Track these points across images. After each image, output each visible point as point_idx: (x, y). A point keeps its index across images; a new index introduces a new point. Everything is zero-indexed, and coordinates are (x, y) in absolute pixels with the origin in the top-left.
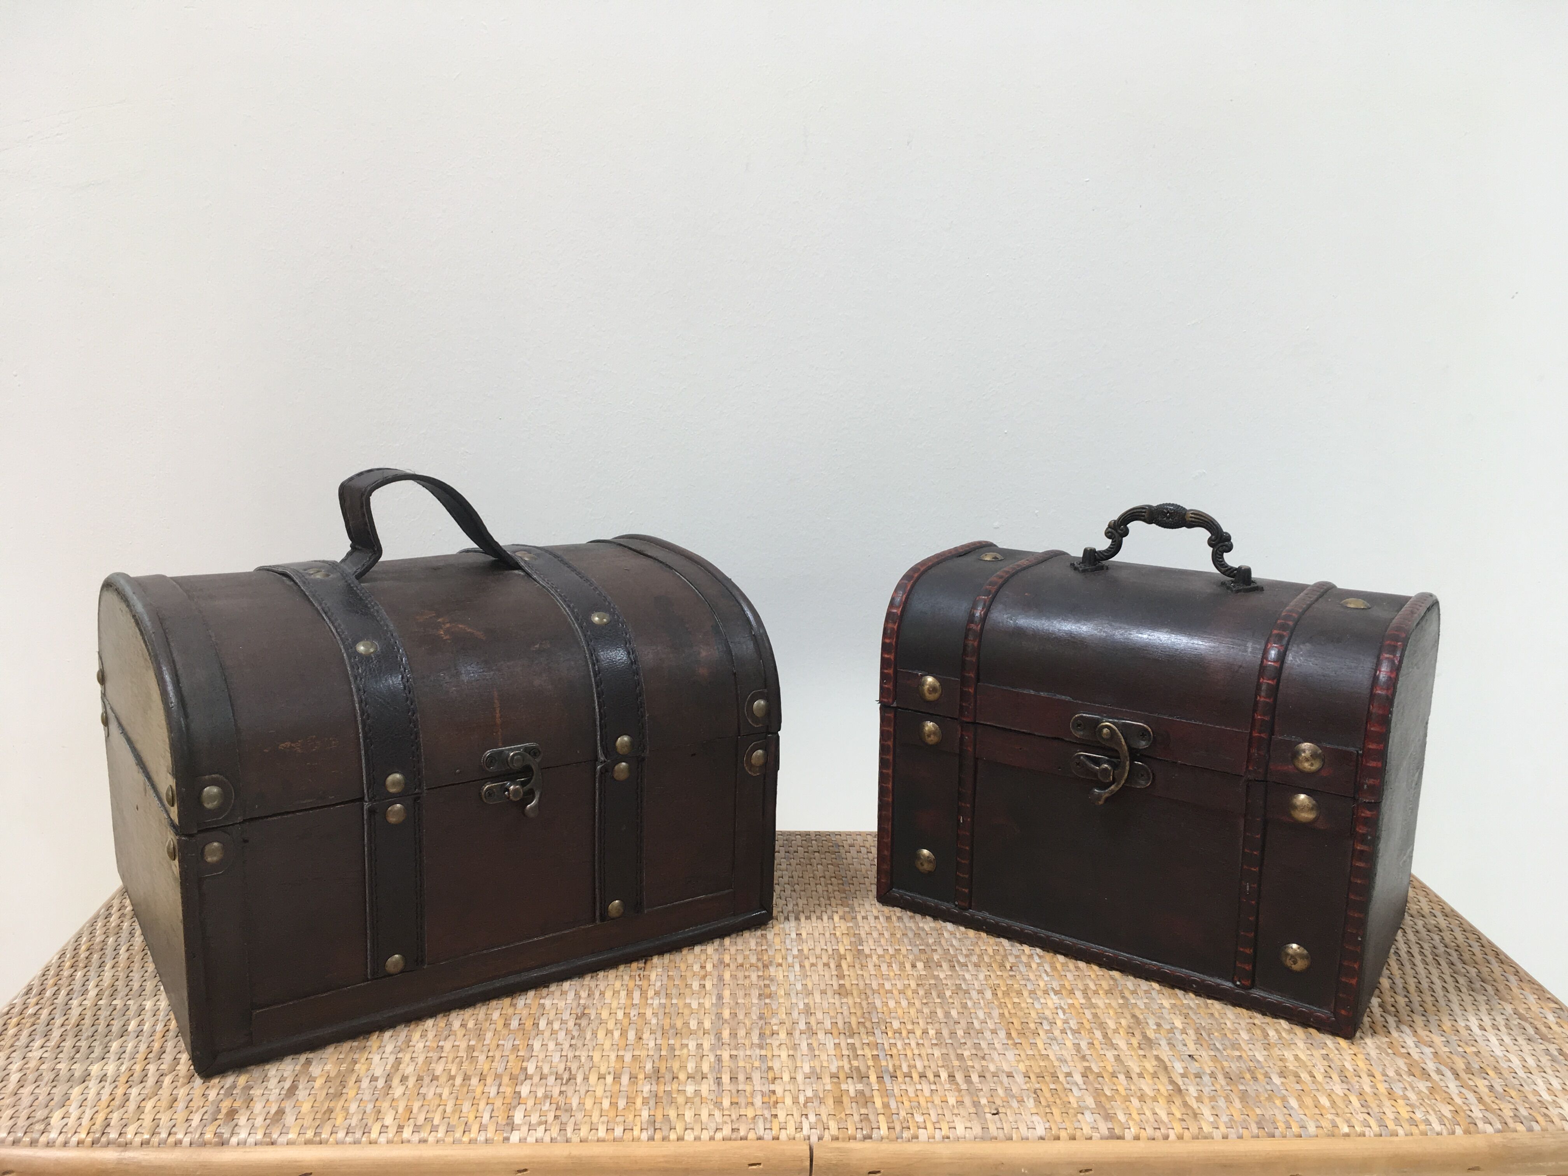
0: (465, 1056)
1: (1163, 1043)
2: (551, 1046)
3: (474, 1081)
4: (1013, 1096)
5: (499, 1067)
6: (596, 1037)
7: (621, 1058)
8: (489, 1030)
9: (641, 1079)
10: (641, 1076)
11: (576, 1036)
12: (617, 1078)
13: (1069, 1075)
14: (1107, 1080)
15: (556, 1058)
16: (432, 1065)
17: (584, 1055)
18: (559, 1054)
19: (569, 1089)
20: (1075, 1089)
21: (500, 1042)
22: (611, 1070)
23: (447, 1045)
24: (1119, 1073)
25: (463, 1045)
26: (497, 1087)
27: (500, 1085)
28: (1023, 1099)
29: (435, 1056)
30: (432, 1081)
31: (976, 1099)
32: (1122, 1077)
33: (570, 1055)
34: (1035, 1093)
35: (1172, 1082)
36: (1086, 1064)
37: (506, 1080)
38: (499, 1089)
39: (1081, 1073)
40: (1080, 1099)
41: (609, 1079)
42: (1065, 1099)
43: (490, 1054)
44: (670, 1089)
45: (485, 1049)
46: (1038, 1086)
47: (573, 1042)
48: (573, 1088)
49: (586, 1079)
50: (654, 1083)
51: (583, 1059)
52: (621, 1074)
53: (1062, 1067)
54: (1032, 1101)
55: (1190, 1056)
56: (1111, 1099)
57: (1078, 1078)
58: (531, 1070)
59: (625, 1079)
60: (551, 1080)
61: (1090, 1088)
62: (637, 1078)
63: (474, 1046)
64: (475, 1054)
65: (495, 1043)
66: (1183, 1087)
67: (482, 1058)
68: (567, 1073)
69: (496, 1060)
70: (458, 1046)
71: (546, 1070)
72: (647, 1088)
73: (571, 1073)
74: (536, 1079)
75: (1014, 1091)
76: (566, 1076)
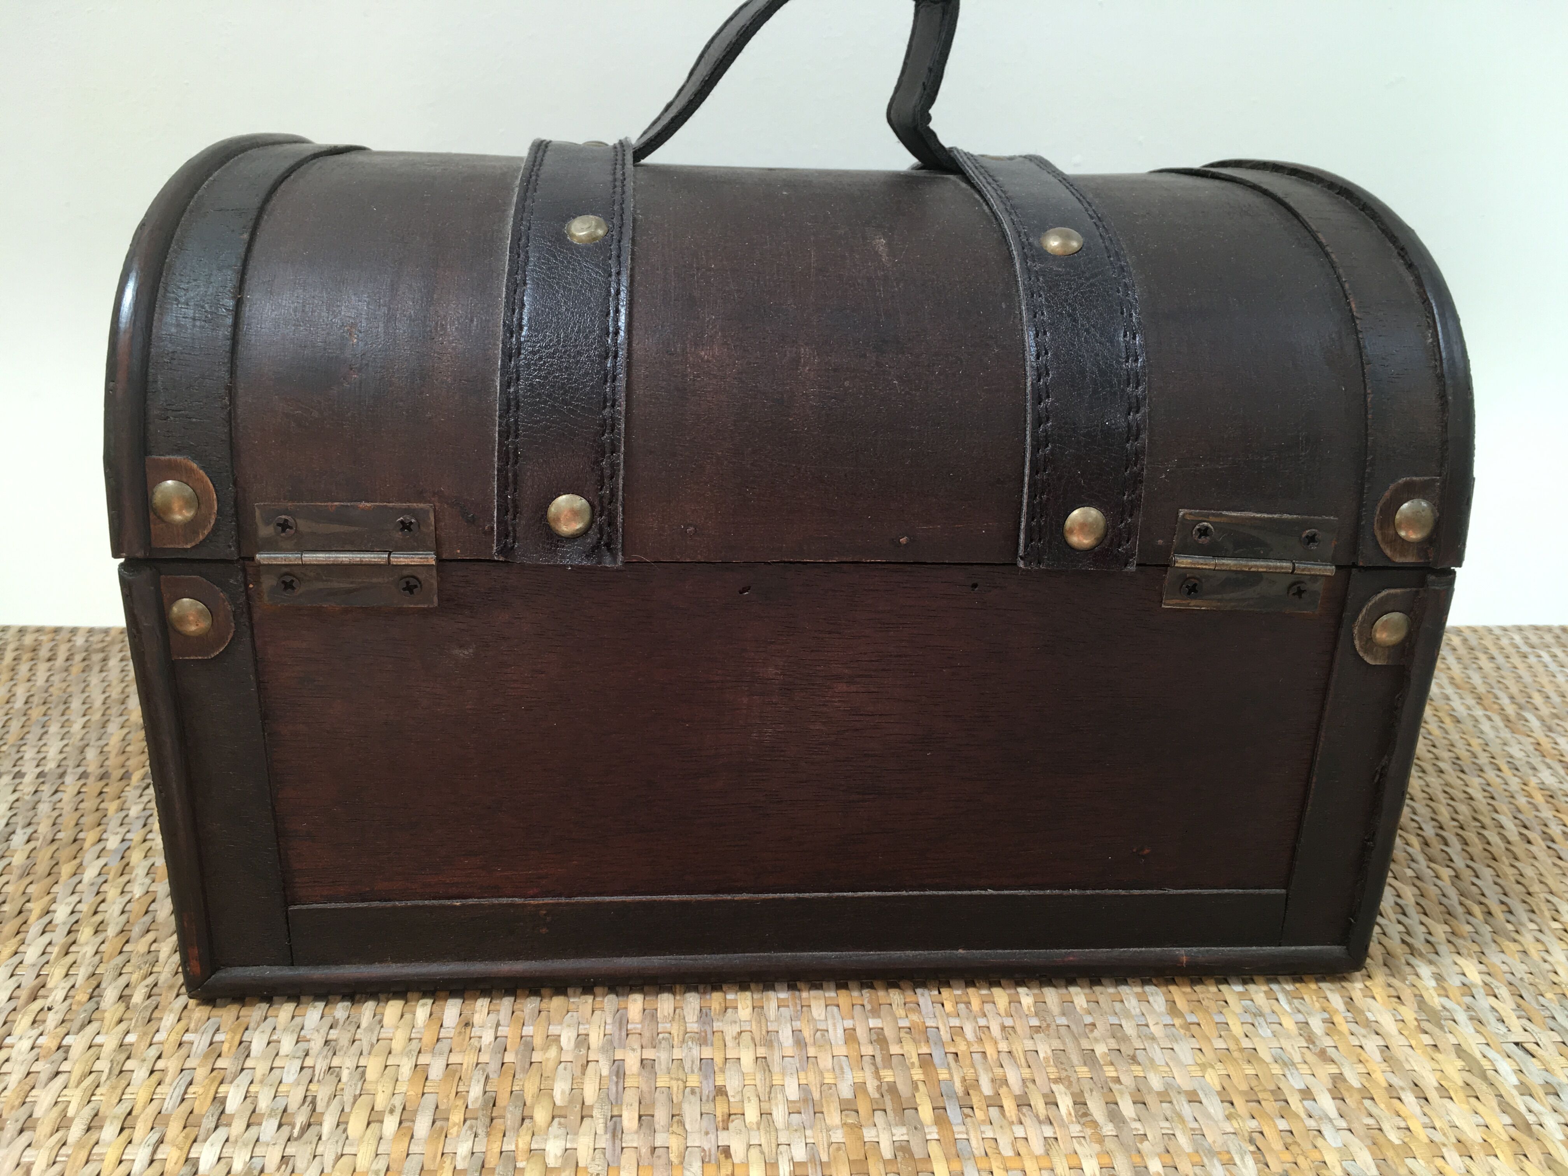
0: (107, 1071)
1: (1461, 1016)
2: (287, 1044)
3: (109, 1132)
4: (1212, 1153)
5: (169, 1094)
6: (381, 1021)
7: (421, 1072)
8: (171, 1011)
9: (455, 1124)
10: (456, 1117)
11: (341, 1022)
12: (406, 1118)
13: (1307, 1094)
14: (1382, 1106)
15: (290, 1072)
16: (34, 1093)
17: (346, 1063)
18: (297, 1064)
19: (300, 1152)
20: (1327, 1131)
21: (187, 1037)
22: (398, 1102)
23: (77, 1043)
24: (1402, 1089)
25: (109, 1041)
26: (151, 1149)
27: (161, 1141)
28: (1232, 1159)
29: (43, 1068)
30: (21, 1131)
31: (1137, 1159)
32: (1409, 1098)
33: (321, 1066)
34: (1252, 1141)
35: (1505, 1107)
36: (1333, 1069)
37: (174, 1129)
38: (154, 1152)
39: (1329, 1090)
40: (1345, 1152)
41: (390, 1124)
42: (1315, 1155)
43: (160, 1065)
44: (513, 1148)
45: (153, 1052)
46: (1253, 1124)
47: (333, 1034)
48: (309, 1149)
49: (341, 1124)
50: (481, 1132)
51: (345, 1075)
52: (415, 1112)
53: (1289, 1076)
54: (1250, 1161)
55: (1517, 1044)
56: (1406, 1151)
57: (1327, 1103)
58: (233, 1103)
59: (422, 1126)
60: (268, 1128)
61: (1355, 1126)
62: (448, 1119)
63: (131, 1045)
64: (129, 1065)
65: (174, 1038)
66: (1531, 1119)
67: (140, 1074)
68: (306, 1109)
69: (168, 1080)
70: (101, 1046)
71: (264, 1104)
72: (463, 1149)
73: (314, 1110)
74: (238, 1126)
75: (1210, 1138)
76: (300, 1120)
